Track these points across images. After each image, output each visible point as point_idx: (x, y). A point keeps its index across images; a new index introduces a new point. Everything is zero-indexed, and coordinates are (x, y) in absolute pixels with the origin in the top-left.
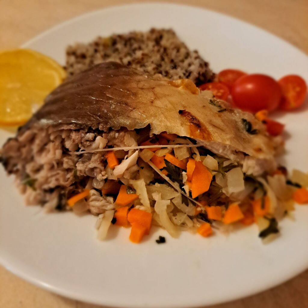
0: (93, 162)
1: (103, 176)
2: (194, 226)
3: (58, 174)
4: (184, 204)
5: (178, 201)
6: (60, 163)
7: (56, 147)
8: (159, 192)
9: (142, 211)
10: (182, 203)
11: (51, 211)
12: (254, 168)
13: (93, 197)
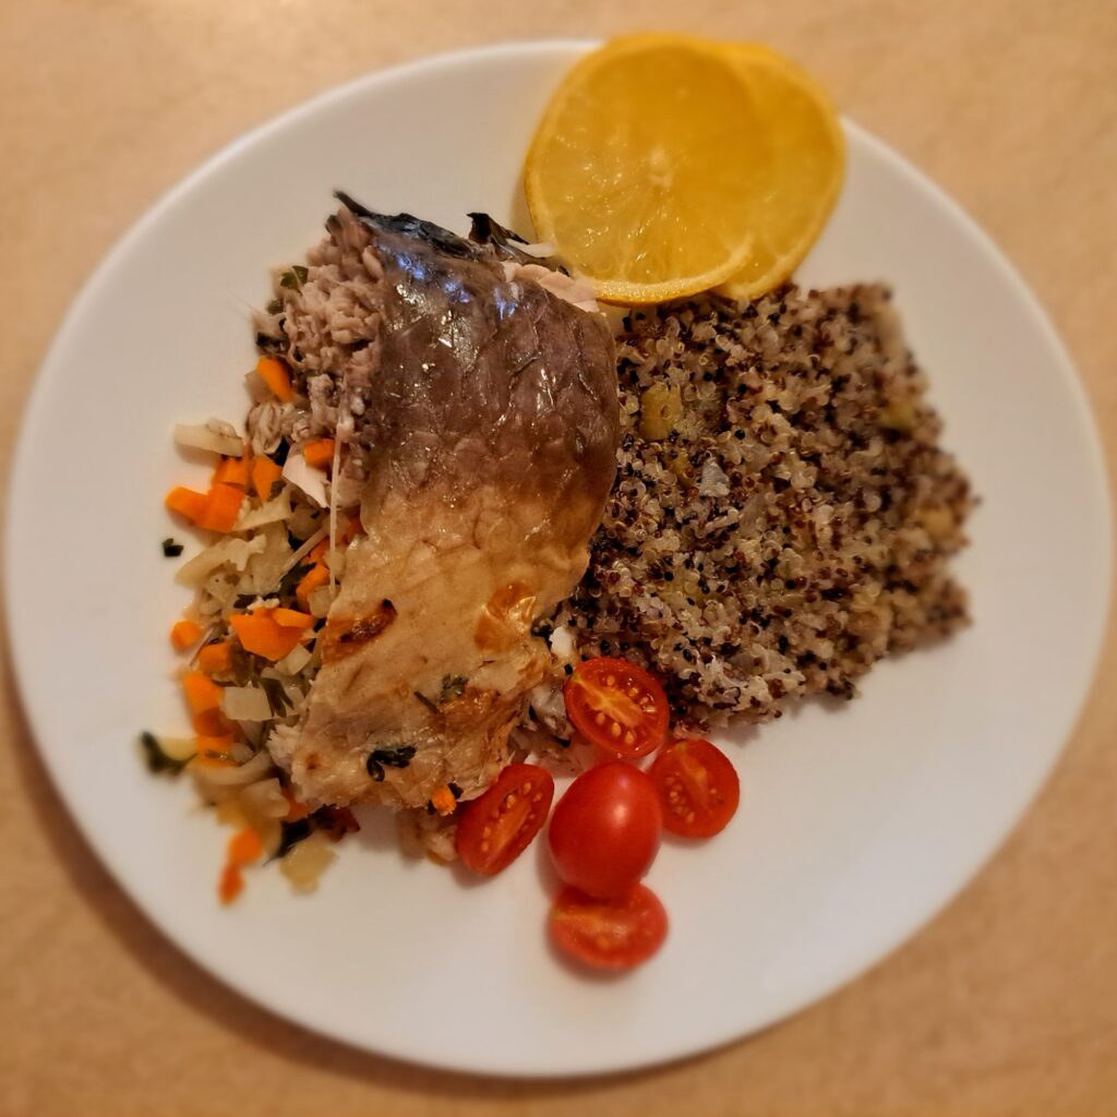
0: (324, 410)
1: (298, 433)
2: (202, 615)
3: (313, 335)
4: (237, 599)
5: (245, 587)
6: (328, 339)
7: (355, 330)
8: (267, 549)
9: (237, 512)
10: (239, 596)
11: (257, 324)
12: (282, 749)
13: (278, 411)
